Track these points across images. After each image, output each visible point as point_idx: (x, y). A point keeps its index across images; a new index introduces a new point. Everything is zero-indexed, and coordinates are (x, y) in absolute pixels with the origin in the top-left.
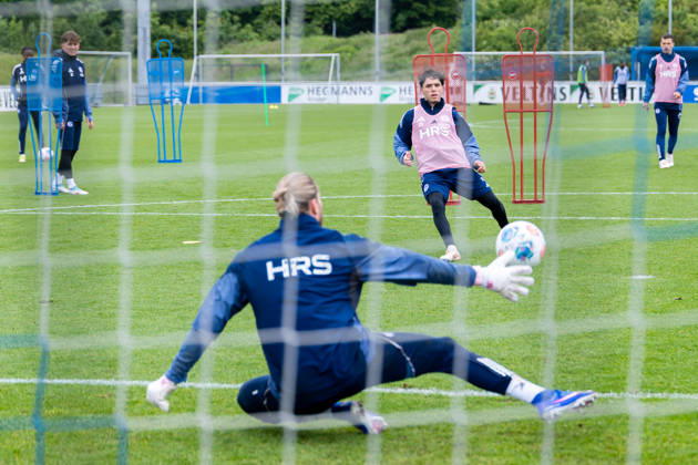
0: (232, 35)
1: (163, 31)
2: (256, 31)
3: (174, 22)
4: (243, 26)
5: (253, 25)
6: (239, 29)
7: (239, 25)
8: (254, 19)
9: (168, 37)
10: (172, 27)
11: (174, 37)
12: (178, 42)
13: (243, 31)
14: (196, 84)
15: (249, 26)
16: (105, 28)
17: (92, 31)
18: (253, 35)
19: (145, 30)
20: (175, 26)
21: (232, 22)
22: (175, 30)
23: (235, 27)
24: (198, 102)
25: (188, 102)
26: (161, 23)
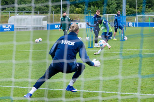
0: (146, 11)
1: (130, 9)
2: (152, 10)
3: (133, 7)
4: (149, 9)
5: (151, 8)
6: (148, 9)
7: (148, 8)
8: (152, 7)
9: (131, 11)
10: (132, 9)
11: (132, 11)
12: (134, 12)
13: (149, 10)
14: (136, 22)
15: (150, 8)
16: (116, 9)
17: (113, 9)
18: (151, 10)
19: (124, 9)
20: (133, 8)
21: (147, 8)
22: (133, 9)
23: (147, 9)
24: (137, 26)
25: (134, 26)
26: (130, 8)
